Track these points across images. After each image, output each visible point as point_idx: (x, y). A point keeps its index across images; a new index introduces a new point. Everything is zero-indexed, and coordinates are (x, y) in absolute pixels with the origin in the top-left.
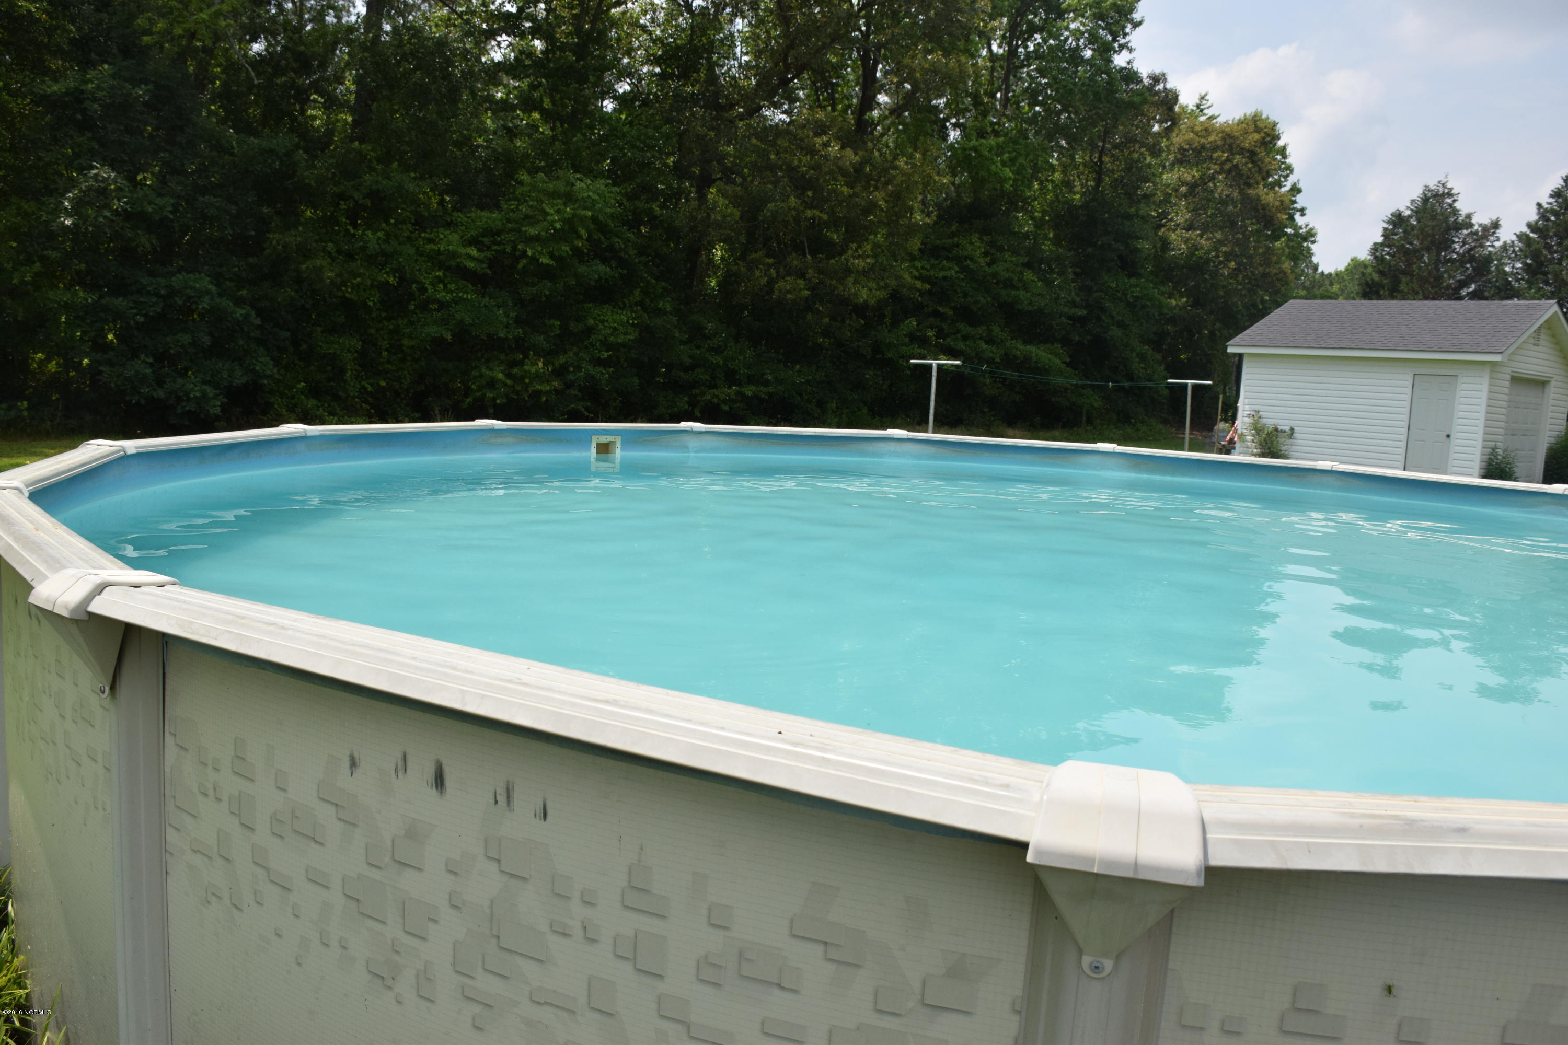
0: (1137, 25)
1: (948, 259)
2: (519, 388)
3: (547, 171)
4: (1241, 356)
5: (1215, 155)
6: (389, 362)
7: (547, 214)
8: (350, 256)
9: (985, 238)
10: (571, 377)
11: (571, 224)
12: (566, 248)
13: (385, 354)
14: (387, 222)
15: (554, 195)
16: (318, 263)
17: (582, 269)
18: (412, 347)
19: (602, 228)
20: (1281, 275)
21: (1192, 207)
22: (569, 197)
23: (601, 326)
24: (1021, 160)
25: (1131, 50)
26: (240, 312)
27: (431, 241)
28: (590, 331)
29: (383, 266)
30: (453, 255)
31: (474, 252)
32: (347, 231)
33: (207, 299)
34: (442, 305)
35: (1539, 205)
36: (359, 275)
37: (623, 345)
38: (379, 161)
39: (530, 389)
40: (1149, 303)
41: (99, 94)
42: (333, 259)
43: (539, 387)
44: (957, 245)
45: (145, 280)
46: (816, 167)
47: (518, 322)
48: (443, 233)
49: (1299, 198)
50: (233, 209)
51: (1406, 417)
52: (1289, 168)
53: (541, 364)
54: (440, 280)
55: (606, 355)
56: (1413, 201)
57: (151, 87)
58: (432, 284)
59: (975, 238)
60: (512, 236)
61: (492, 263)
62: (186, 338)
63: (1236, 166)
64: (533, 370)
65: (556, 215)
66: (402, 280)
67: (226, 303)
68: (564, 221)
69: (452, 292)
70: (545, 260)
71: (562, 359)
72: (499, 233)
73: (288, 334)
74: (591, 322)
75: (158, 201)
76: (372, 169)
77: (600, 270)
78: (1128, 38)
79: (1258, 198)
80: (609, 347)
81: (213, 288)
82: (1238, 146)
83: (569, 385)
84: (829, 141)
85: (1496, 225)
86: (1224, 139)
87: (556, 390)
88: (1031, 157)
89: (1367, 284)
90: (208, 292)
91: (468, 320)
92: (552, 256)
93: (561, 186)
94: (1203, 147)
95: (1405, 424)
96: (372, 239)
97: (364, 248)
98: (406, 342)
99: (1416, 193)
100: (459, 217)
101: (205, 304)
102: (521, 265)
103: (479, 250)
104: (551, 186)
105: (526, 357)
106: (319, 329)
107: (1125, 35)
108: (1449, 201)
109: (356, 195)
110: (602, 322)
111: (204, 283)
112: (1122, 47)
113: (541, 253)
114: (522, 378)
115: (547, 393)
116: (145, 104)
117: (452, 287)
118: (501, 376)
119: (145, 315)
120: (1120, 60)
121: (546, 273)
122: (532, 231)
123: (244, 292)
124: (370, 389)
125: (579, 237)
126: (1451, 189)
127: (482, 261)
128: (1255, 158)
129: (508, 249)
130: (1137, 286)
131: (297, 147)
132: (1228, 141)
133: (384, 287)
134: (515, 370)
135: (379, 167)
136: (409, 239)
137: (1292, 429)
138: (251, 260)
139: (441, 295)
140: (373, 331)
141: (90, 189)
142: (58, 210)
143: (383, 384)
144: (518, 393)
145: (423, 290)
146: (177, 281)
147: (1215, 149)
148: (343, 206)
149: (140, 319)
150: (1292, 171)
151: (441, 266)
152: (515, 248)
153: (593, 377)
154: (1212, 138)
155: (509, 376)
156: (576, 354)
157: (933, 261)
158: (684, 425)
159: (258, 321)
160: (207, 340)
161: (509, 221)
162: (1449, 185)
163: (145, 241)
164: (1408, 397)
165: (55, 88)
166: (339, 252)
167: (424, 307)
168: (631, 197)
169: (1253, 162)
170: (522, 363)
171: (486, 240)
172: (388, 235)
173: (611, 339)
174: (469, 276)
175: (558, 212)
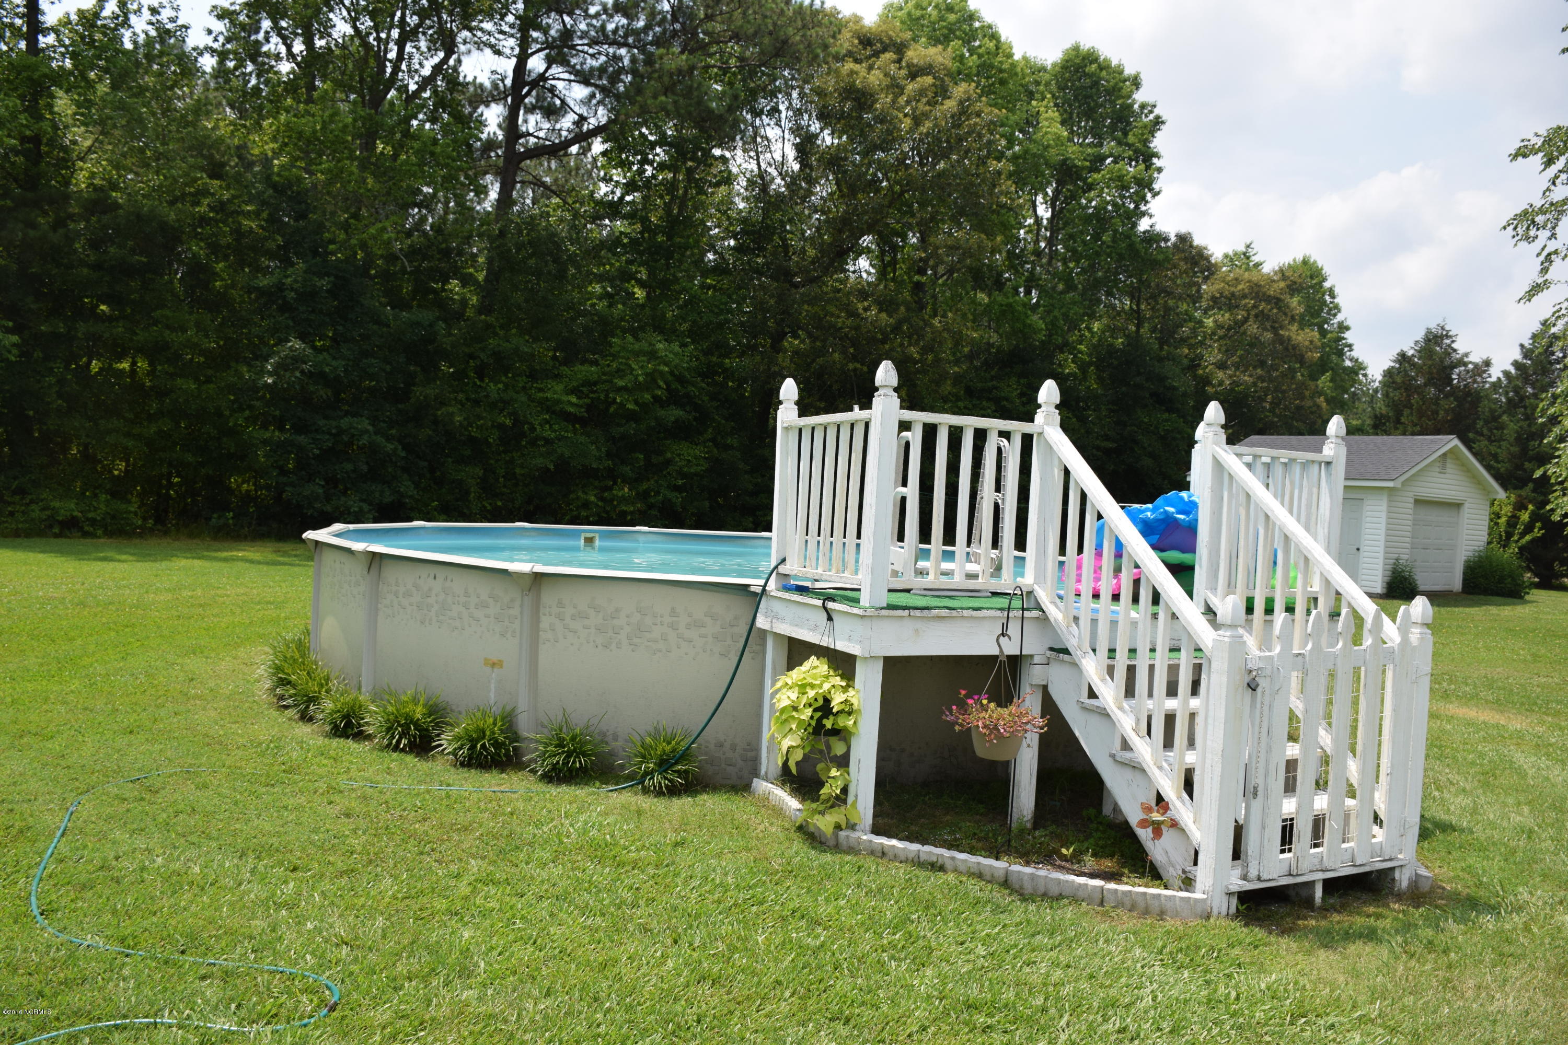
0: (1156, 194)
1: (989, 399)
2: (608, 508)
3: (634, 333)
5: (1243, 302)
6: (505, 486)
7: (633, 369)
8: (477, 402)
9: (1022, 381)
10: (652, 500)
11: (652, 377)
12: (647, 396)
13: (501, 480)
14: (507, 377)
15: (637, 354)
16: (451, 409)
17: (661, 413)
18: (523, 475)
19: (681, 379)
20: (1314, 409)
21: (1224, 349)
22: (652, 355)
23: (677, 459)
24: (1056, 313)
25: (1151, 216)
26: (390, 447)
27: (541, 390)
28: (668, 462)
29: (502, 411)
30: (558, 402)
31: (574, 399)
32: (475, 383)
33: (366, 437)
34: (548, 441)
35: (1522, 346)
36: (482, 418)
37: (696, 474)
38: (502, 327)
39: (618, 510)
40: (1178, 436)
41: (295, 286)
42: (463, 405)
43: (624, 508)
44: (996, 388)
45: (321, 422)
46: (857, 328)
47: (609, 455)
48: (551, 383)
49: (1347, 335)
50: (388, 368)
52: (1337, 308)
53: (626, 490)
54: (547, 422)
55: (680, 482)
56: (1416, 342)
57: (332, 279)
58: (541, 425)
59: (1013, 380)
60: (605, 386)
61: (589, 408)
62: (349, 466)
63: (1262, 311)
64: (620, 494)
65: (639, 370)
66: (516, 422)
67: (379, 439)
68: (647, 374)
69: (555, 431)
70: (630, 406)
71: (645, 486)
72: (595, 384)
73: (426, 464)
74: (669, 455)
75: (334, 363)
76: (496, 334)
77: (674, 414)
78: (1148, 206)
79: (1289, 339)
80: (684, 476)
81: (370, 428)
82: (1264, 294)
83: (651, 506)
84: (869, 306)
85: (1487, 363)
86: (1251, 288)
87: (639, 510)
88: (1064, 310)
89: (1376, 417)
90: (367, 431)
91: (567, 453)
92: (636, 402)
93: (644, 345)
94: (1233, 294)
96: (493, 389)
97: (487, 396)
98: (518, 471)
99: (1420, 335)
100: (565, 370)
101: (364, 440)
102: (612, 410)
103: (579, 398)
104: (637, 347)
105: (615, 483)
106: (450, 460)
107: (1147, 202)
108: (1448, 341)
109: (482, 356)
110: (679, 455)
111: (365, 424)
112: (1143, 214)
113: (628, 400)
114: (612, 500)
115: (632, 513)
116: (328, 291)
117: (556, 427)
118: (593, 498)
119: (320, 449)
120: (1144, 225)
121: (632, 417)
122: (621, 383)
123: (393, 432)
124: (489, 508)
125: (659, 387)
126: (1448, 331)
127: (581, 406)
128: (1281, 304)
129: (602, 396)
130: (1167, 420)
131: (438, 319)
132: (1256, 289)
133: (501, 427)
134: (606, 494)
135: (502, 333)
136: (524, 388)
138: (400, 406)
139: (548, 434)
140: (492, 462)
141: (286, 356)
142: (262, 372)
143: (499, 503)
144: (607, 512)
145: (533, 429)
146: (345, 422)
147: (1244, 296)
148: (472, 363)
149: (317, 452)
150: (1339, 311)
151: (548, 410)
152: (607, 396)
153: (670, 500)
154: (1240, 287)
155: (602, 499)
156: (657, 482)
157: (975, 402)
158: (638, 528)
159: (403, 454)
160: (365, 468)
161: (604, 374)
162: (1447, 328)
163: (324, 393)
165: (265, 282)
166: (468, 399)
167: (533, 443)
168: (707, 353)
169: (1279, 309)
170: (610, 489)
171: (585, 389)
172: (506, 386)
173: (685, 469)
174: (569, 418)
175: (642, 367)
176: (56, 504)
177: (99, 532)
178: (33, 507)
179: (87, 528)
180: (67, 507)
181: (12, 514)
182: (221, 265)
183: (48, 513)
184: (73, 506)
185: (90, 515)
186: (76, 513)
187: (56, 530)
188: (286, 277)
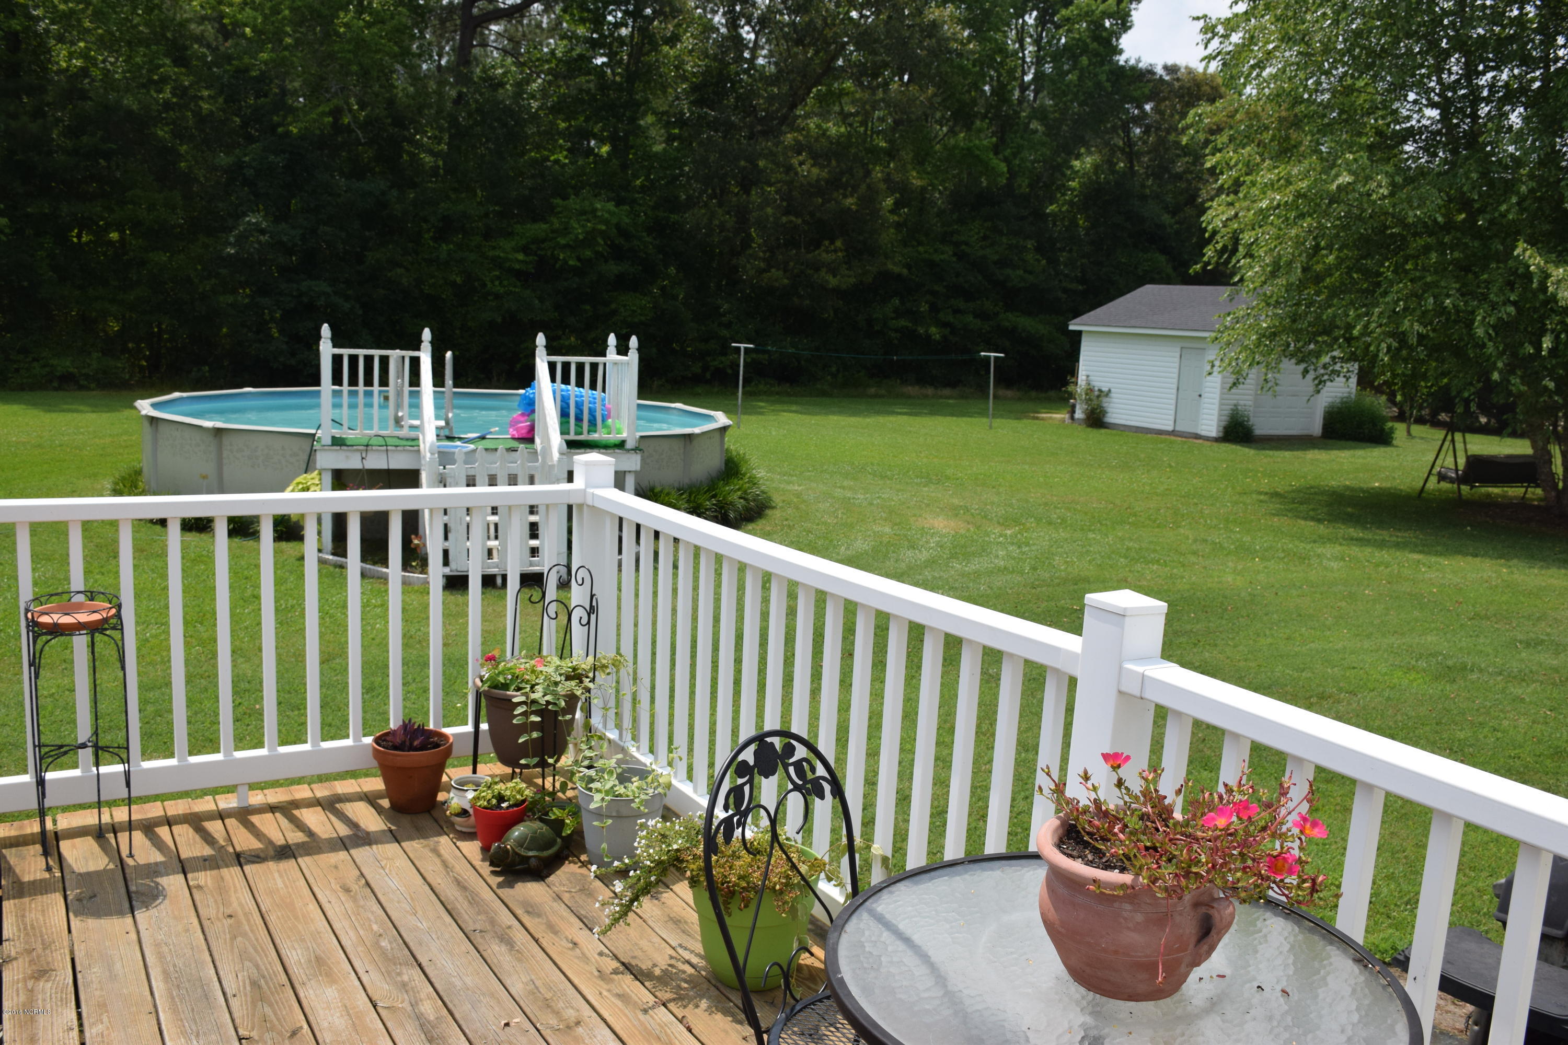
4: (1080, 333)
7: (574, 228)
8: (429, 262)
11: (591, 235)
12: (589, 253)
13: (458, 332)
14: (458, 238)
15: (578, 214)
17: (603, 267)
18: (477, 328)
22: (592, 214)
23: (622, 310)
26: (347, 306)
27: (494, 248)
28: (612, 313)
29: (453, 269)
30: (508, 259)
31: (521, 257)
33: (323, 298)
34: (497, 296)
36: (434, 277)
37: (641, 323)
38: (454, 191)
41: (253, 163)
42: (418, 265)
46: (791, 183)
47: (559, 307)
48: (503, 242)
51: (1175, 381)
53: (573, 339)
54: (497, 278)
55: (625, 331)
57: (287, 156)
58: (492, 282)
60: (551, 244)
61: (536, 265)
65: (579, 230)
66: (467, 279)
67: (337, 300)
68: (587, 233)
69: (504, 287)
70: (573, 262)
71: (592, 335)
72: (543, 241)
74: (612, 306)
75: (291, 232)
77: (612, 268)
80: (628, 325)
81: (329, 289)
90: (325, 293)
91: (514, 308)
92: (579, 259)
93: (585, 205)
95: (1175, 386)
97: (438, 256)
98: (472, 323)
101: (322, 301)
102: (556, 266)
103: (526, 254)
105: (564, 333)
109: (432, 219)
110: (622, 306)
111: (324, 286)
113: (570, 257)
116: (283, 167)
117: (505, 283)
119: (282, 310)
121: (575, 272)
122: (563, 241)
123: (351, 292)
125: (599, 244)
127: (528, 263)
129: (548, 254)
131: (392, 186)
133: (453, 284)
134: (555, 344)
135: (454, 196)
136: (478, 246)
137: (1110, 391)
138: (358, 268)
139: (498, 289)
141: (245, 230)
142: (225, 244)
145: (484, 285)
146: (305, 285)
148: (423, 226)
151: (499, 267)
152: (552, 253)
159: (360, 312)
161: (550, 232)
163: (283, 260)
164: (1177, 365)
166: (419, 260)
167: (484, 298)
170: (560, 338)
171: (533, 247)
172: (458, 246)
173: (629, 319)
174: (518, 274)
175: (583, 226)
176: (54, 362)
177: (93, 386)
178: (35, 364)
179: (82, 382)
180: (65, 364)
181: (17, 370)
182: (185, 147)
183: (47, 369)
184: (68, 363)
185: (83, 371)
186: (71, 370)
187: (55, 384)
188: (246, 155)
